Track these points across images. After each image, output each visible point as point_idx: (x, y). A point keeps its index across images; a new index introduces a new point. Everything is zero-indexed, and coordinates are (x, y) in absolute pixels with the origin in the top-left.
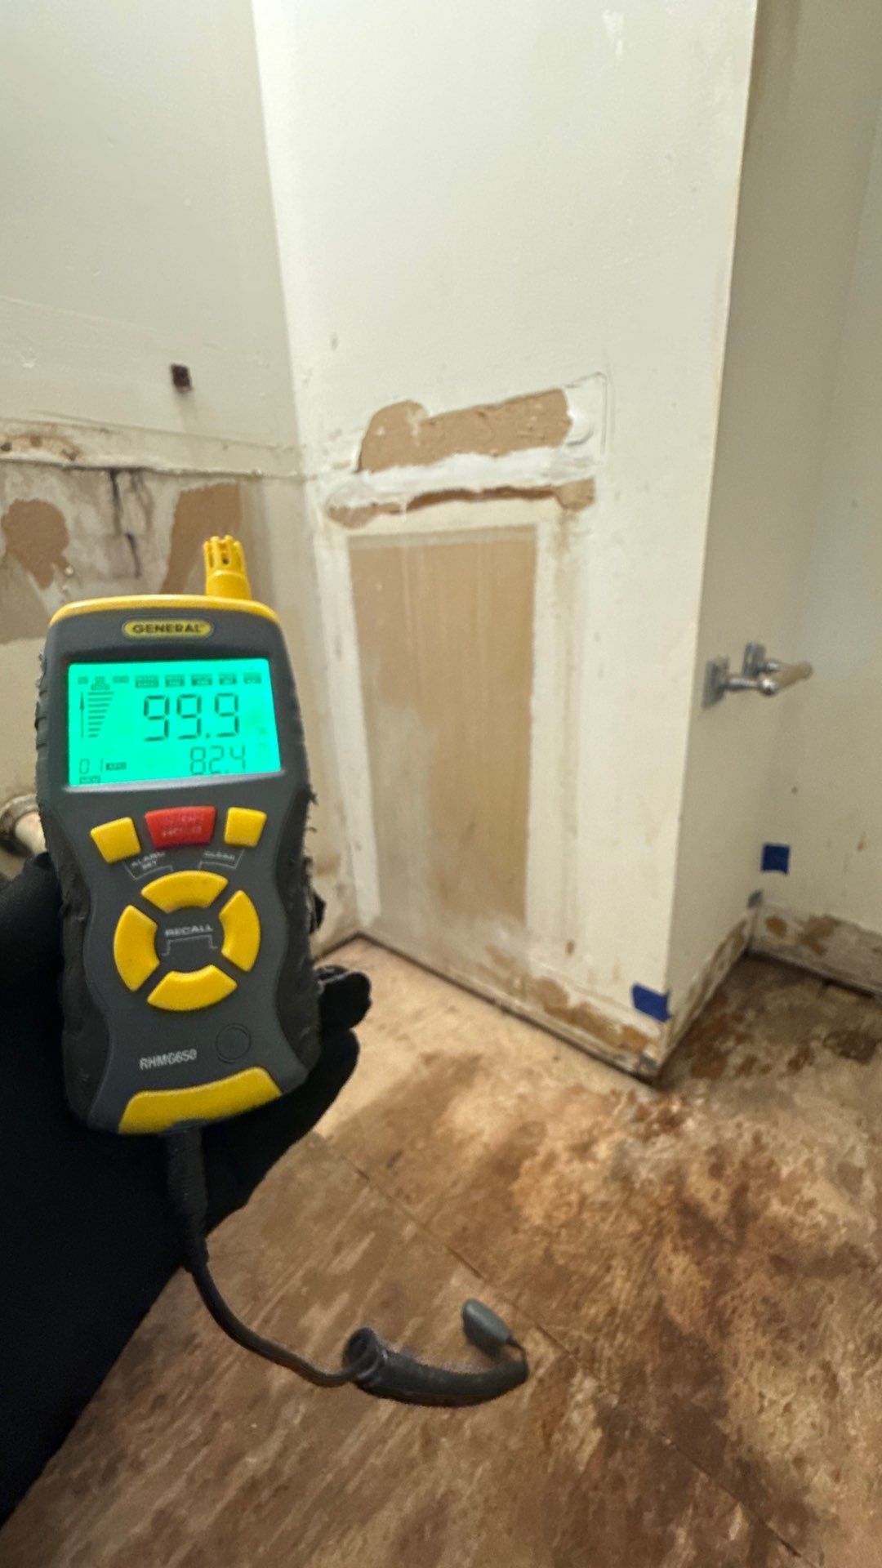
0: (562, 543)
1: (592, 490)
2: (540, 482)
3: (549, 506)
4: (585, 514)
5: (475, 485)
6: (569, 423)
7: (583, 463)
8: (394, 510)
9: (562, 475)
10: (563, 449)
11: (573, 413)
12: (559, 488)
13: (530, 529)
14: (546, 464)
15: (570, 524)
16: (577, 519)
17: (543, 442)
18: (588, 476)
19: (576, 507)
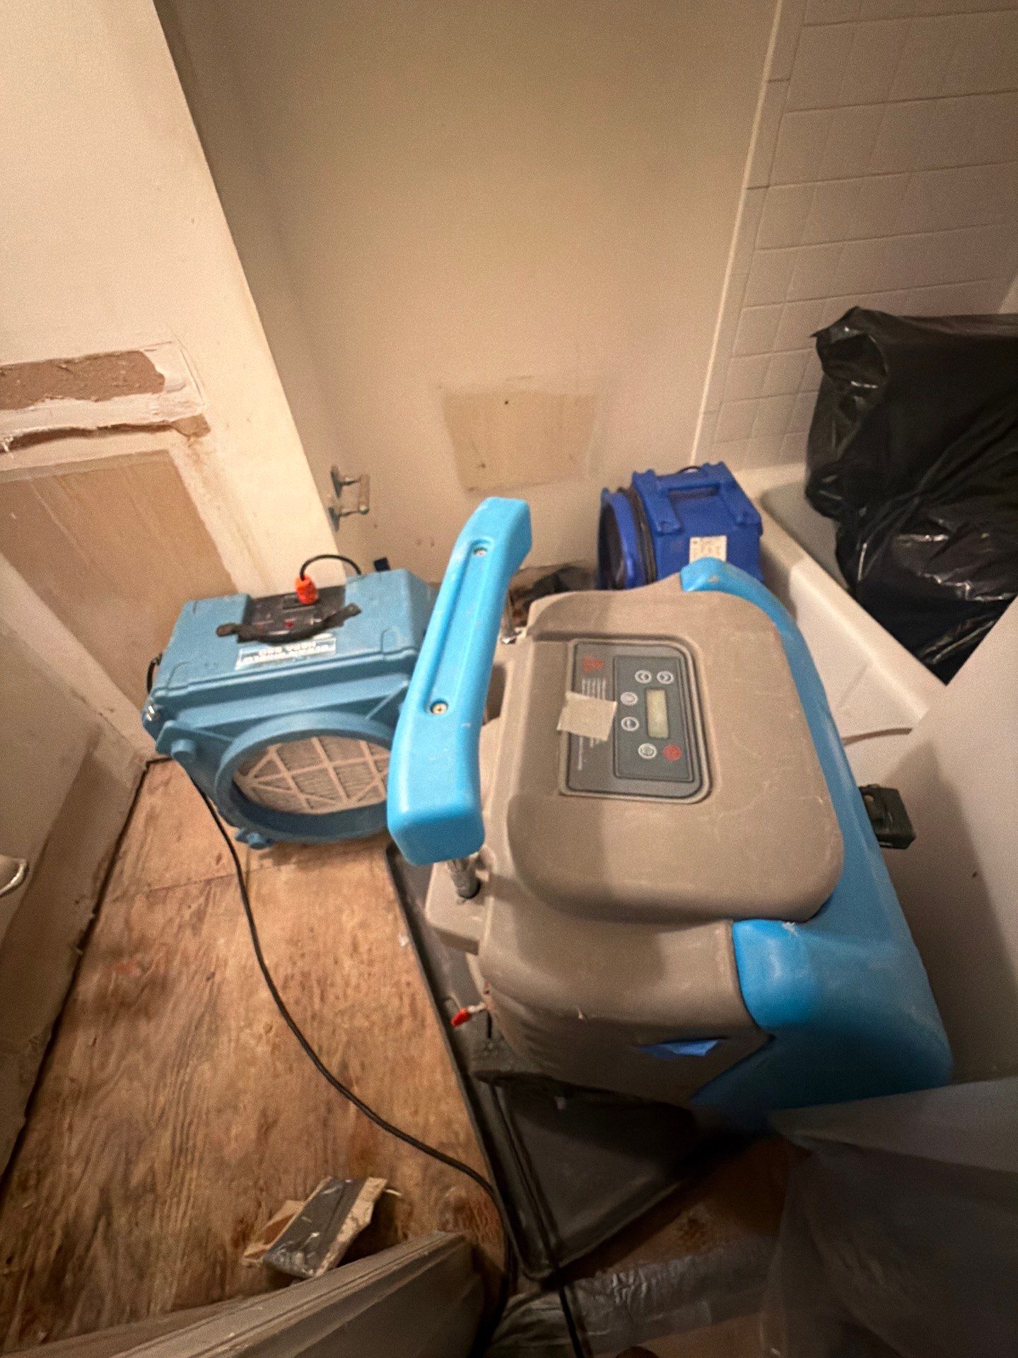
0: (197, 460)
1: (206, 423)
2: (157, 420)
3: (173, 433)
4: (206, 439)
6: (161, 376)
7: (187, 404)
9: (171, 414)
10: (163, 394)
11: (159, 369)
12: (173, 422)
13: (164, 453)
14: (154, 407)
15: (197, 447)
16: (201, 443)
17: (142, 390)
18: (196, 414)
19: (196, 435)
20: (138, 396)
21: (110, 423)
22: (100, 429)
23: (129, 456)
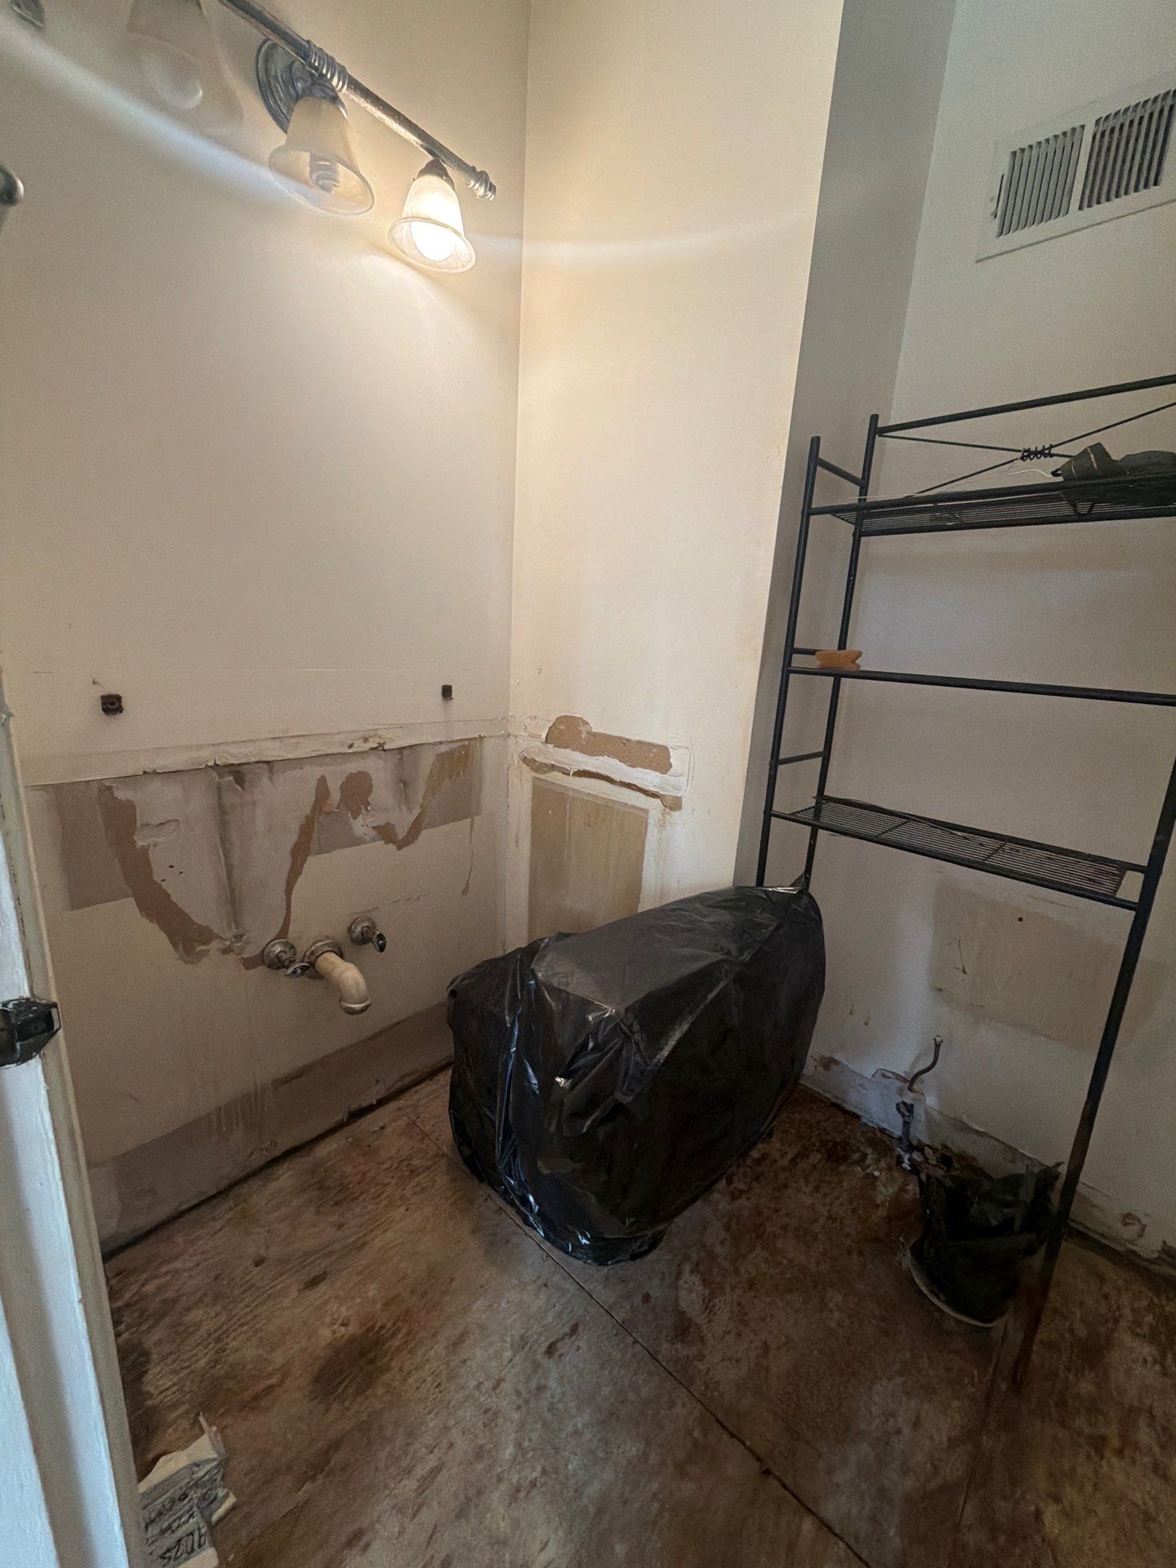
0: (662, 825)
1: (681, 803)
2: (654, 789)
3: (657, 801)
4: (676, 814)
5: (617, 778)
6: (671, 765)
7: (676, 788)
8: (566, 773)
9: (664, 789)
10: (666, 776)
11: (672, 761)
12: (663, 796)
13: (646, 811)
14: (656, 781)
15: (668, 817)
16: (671, 816)
17: (656, 769)
18: (679, 795)
19: (671, 809)
20: (652, 772)
21: (627, 781)
22: (621, 782)
23: (626, 804)
